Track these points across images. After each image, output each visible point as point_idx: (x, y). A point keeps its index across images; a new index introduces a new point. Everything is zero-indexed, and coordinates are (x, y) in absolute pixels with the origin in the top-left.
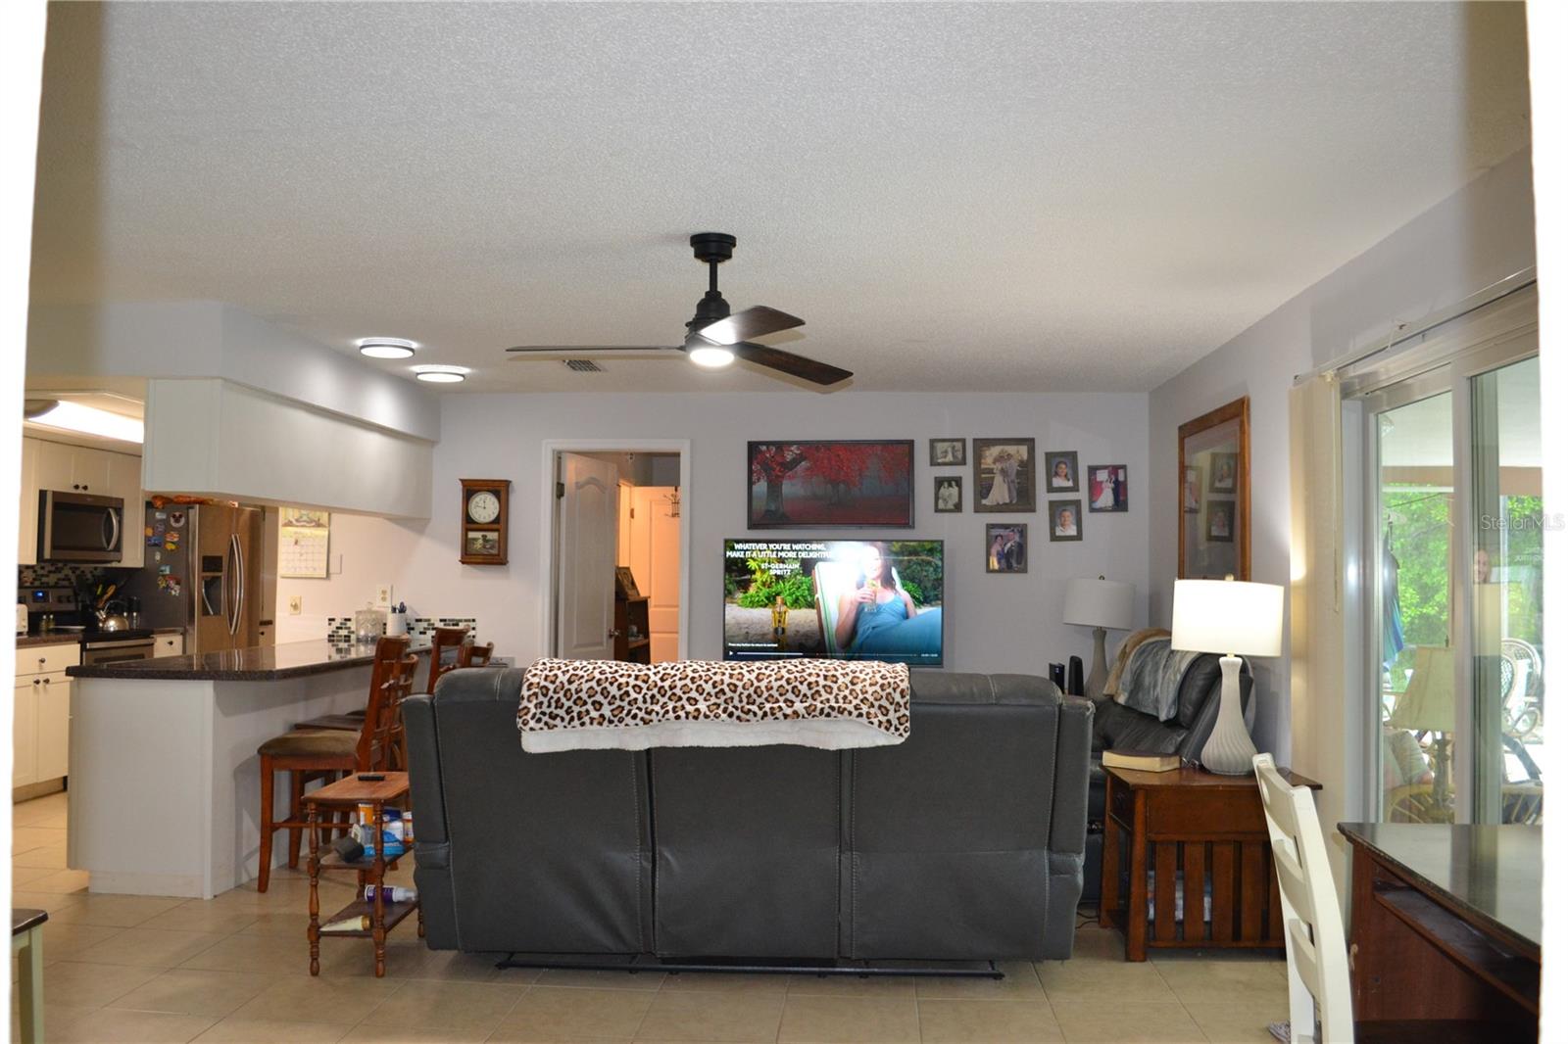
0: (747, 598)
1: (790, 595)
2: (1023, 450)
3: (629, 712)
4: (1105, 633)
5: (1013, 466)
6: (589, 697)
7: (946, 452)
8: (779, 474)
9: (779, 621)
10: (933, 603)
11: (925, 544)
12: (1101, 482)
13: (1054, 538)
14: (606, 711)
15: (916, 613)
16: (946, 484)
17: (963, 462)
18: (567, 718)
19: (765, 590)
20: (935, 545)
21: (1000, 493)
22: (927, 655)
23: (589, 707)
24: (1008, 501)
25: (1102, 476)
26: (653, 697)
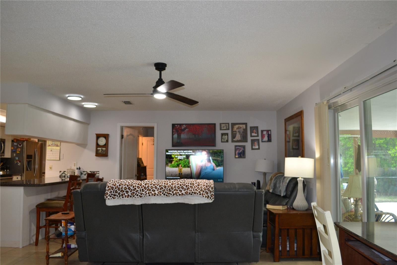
0: (171, 165)
1: (183, 164)
2: (244, 126)
3: (136, 194)
4: (266, 174)
5: (242, 130)
6: (125, 190)
7: (224, 126)
8: (180, 132)
9: (180, 171)
10: (221, 166)
11: (219, 150)
12: (265, 134)
13: (252, 149)
14: (130, 194)
15: (216, 169)
16: (224, 135)
17: (229, 129)
18: (119, 196)
19: (176, 163)
20: (221, 151)
21: (238, 137)
22: (219, 180)
23: (125, 192)
24: (240, 139)
25: (265, 133)
26: (143, 190)
